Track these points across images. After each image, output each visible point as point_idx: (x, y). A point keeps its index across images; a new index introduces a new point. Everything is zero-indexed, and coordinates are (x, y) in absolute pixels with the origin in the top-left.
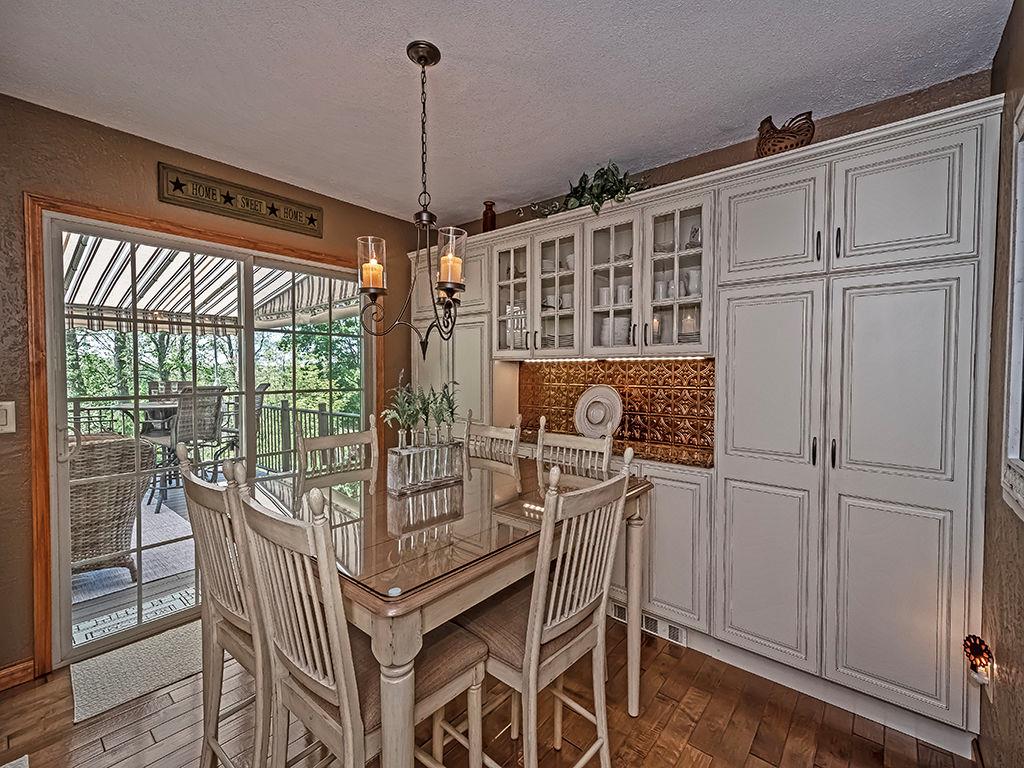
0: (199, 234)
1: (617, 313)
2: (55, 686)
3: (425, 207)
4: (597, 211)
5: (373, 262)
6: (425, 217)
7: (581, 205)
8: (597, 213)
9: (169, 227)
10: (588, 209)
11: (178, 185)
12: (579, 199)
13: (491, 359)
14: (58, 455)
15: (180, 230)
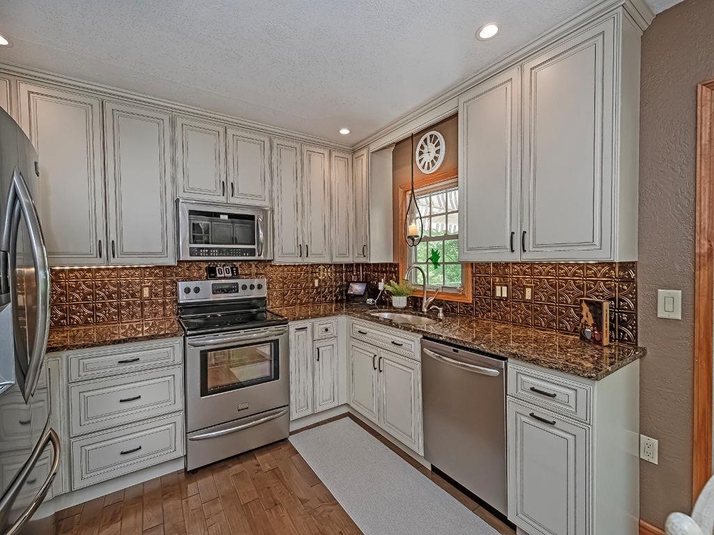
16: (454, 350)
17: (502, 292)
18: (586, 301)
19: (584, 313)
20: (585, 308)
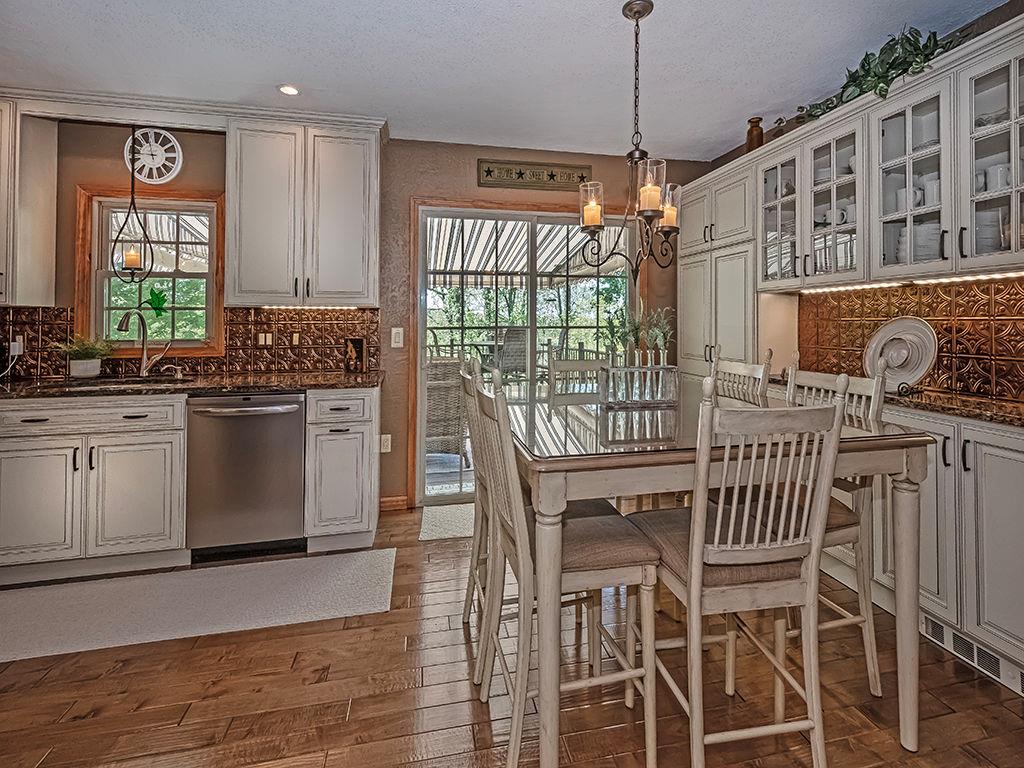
0: (501, 205)
1: (919, 220)
2: (415, 516)
3: (637, 146)
4: (883, 95)
5: (593, 204)
6: (637, 154)
7: (862, 92)
8: (884, 96)
9: (483, 203)
10: (870, 96)
11: (489, 172)
12: (859, 86)
13: (757, 292)
14: (422, 364)
15: (490, 205)
16: (244, 399)
17: (267, 339)
18: (351, 340)
19: (349, 350)
20: (350, 345)
